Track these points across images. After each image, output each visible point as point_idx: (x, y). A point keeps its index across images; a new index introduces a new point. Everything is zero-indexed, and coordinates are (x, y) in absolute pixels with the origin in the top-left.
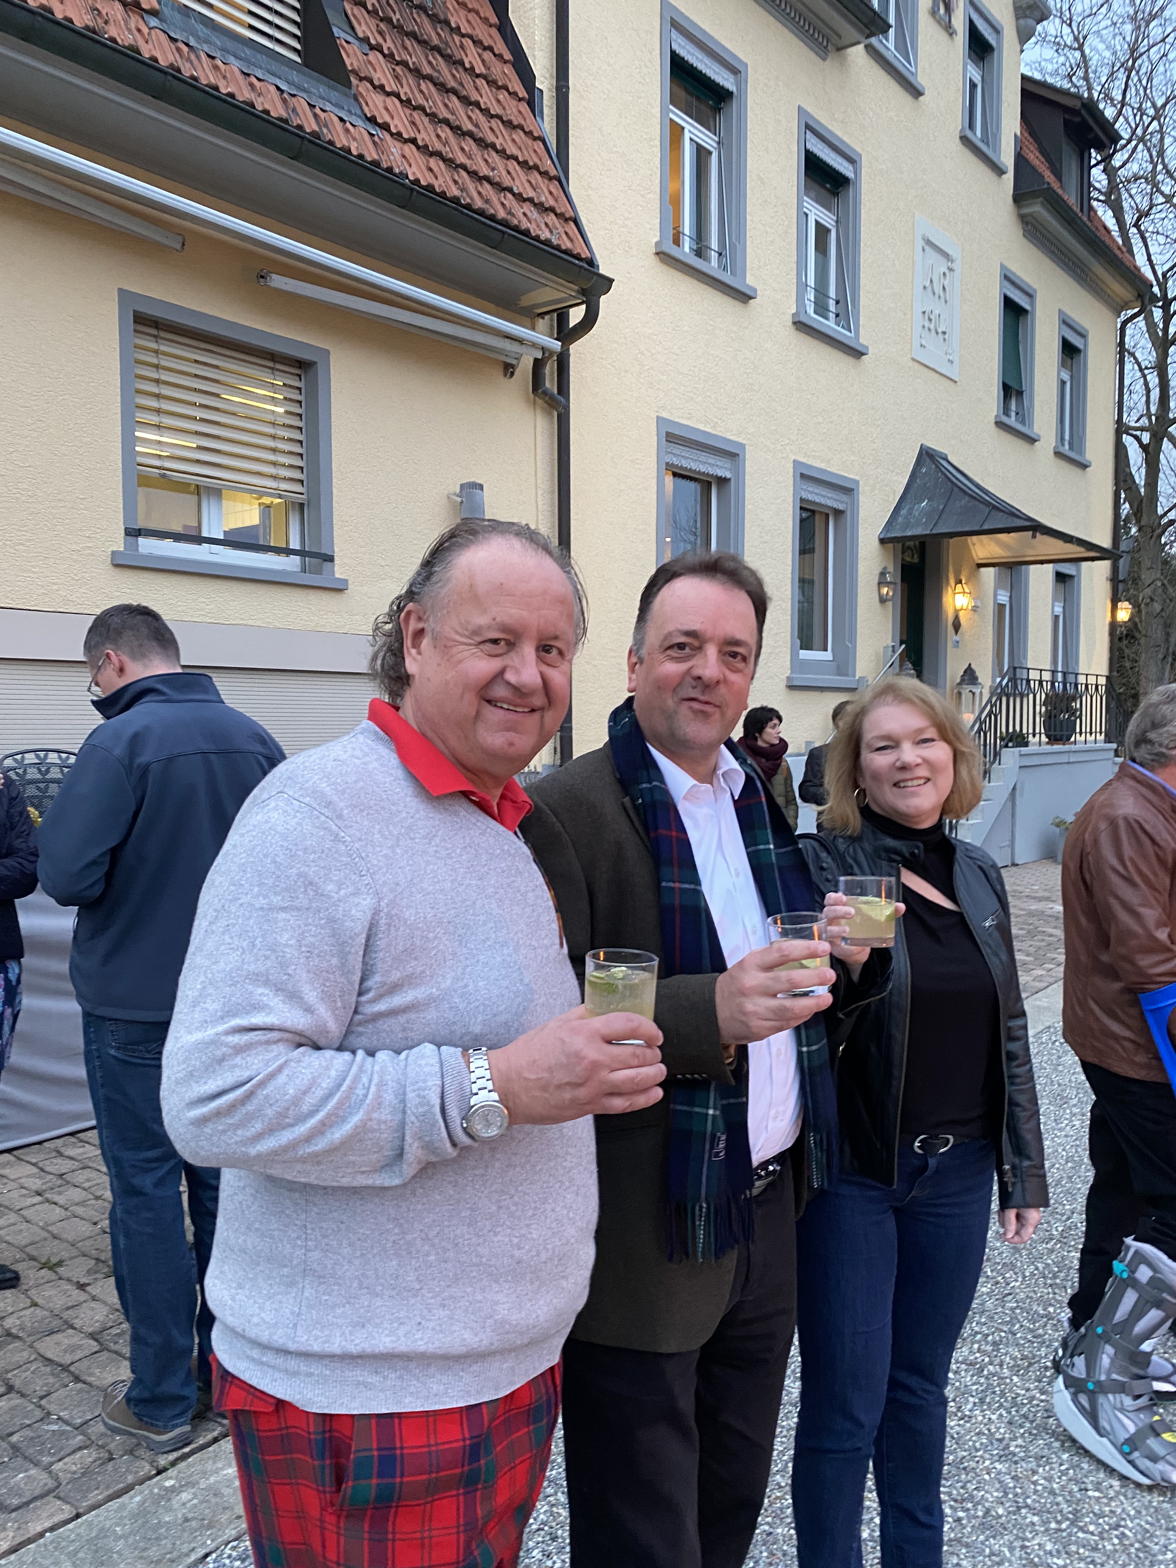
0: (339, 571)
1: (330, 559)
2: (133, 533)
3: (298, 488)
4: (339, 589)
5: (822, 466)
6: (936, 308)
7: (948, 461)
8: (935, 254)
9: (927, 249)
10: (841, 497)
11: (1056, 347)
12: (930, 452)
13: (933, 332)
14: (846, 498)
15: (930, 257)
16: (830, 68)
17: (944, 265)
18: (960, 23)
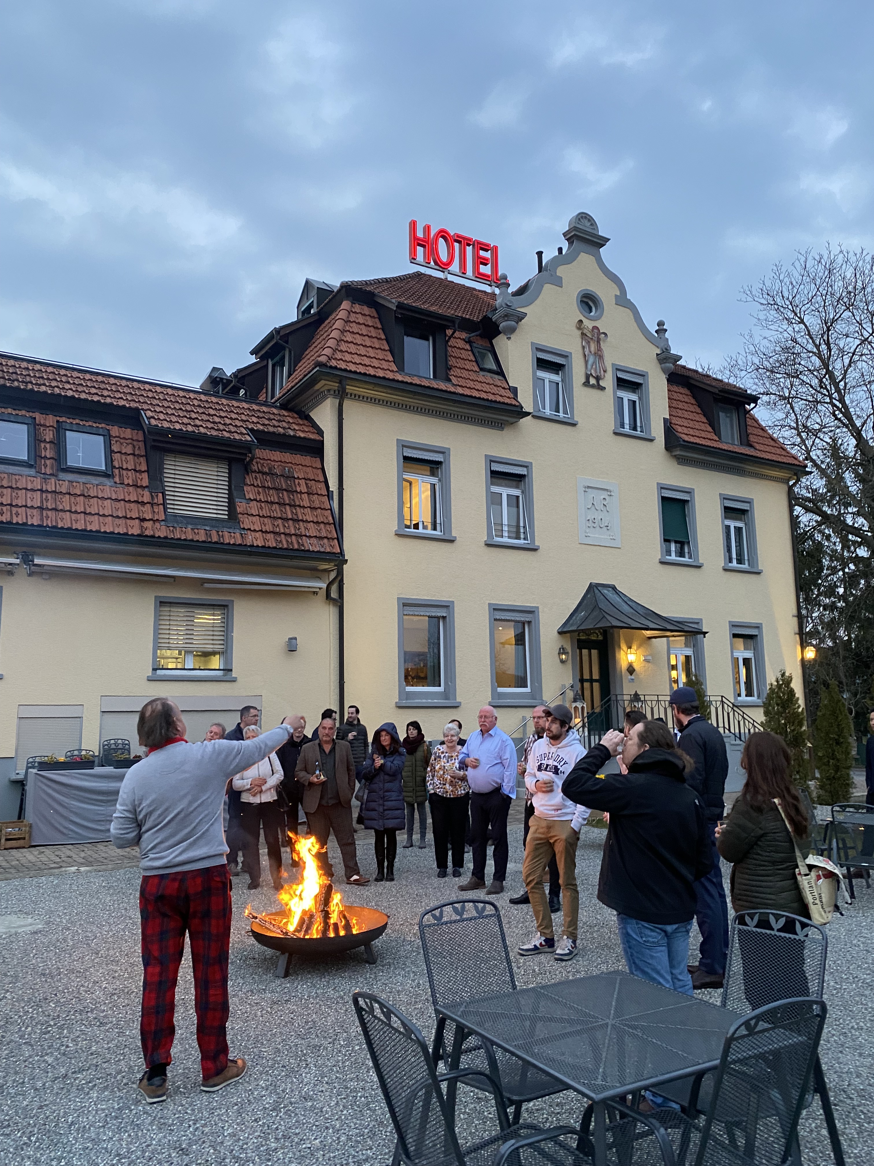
0: (234, 675)
1: (231, 670)
2: (154, 670)
3: (222, 647)
4: (234, 680)
5: (510, 603)
6: (598, 516)
7: (614, 588)
8: (596, 491)
9: (590, 490)
10: (527, 615)
11: (719, 512)
12: (598, 585)
13: (598, 528)
14: (530, 615)
15: (592, 493)
16: (507, 433)
17: (604, 495)
18: (608, 382)
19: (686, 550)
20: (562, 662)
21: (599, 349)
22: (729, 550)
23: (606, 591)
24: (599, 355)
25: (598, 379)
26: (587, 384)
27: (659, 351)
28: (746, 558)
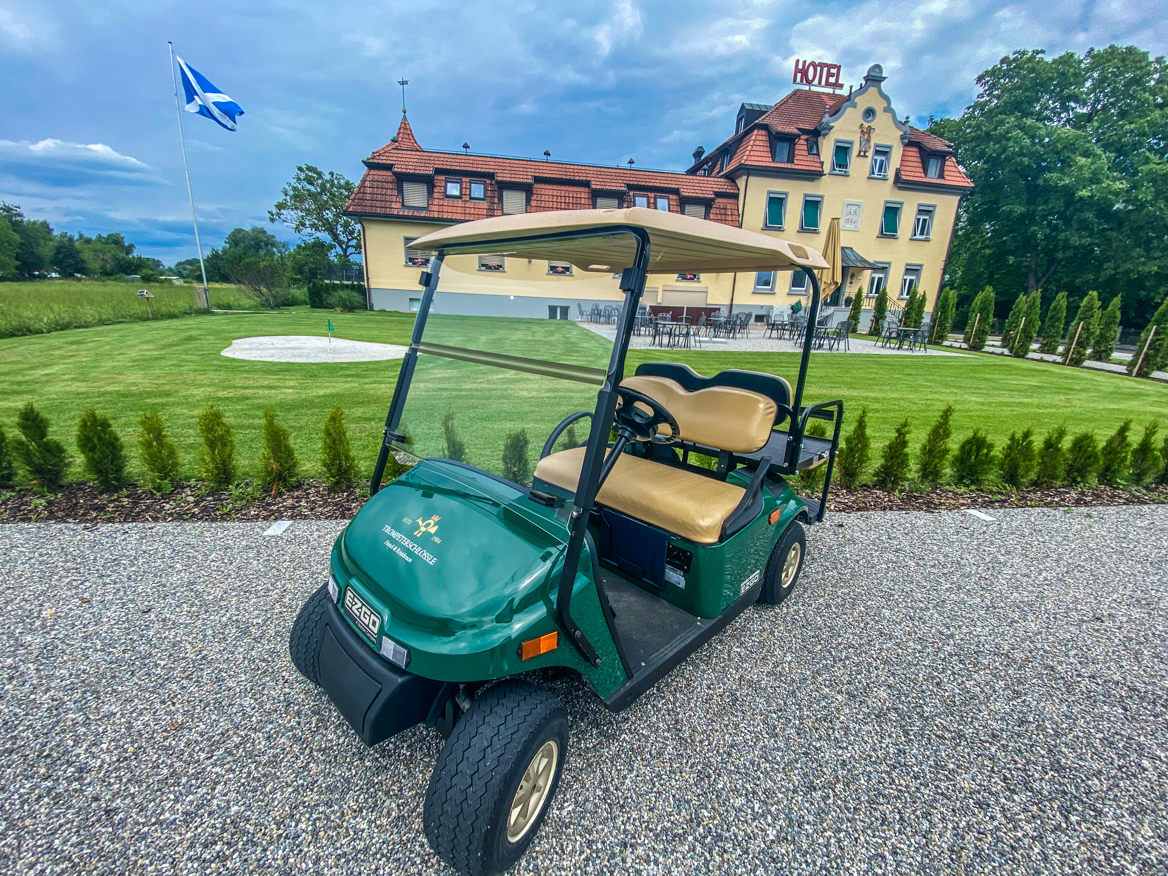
6: (851, 217)
7: (851, 249)
8: (853, 206)
11: (915, 212)
13: (850, 222)
15: (850, 207)
16: (815, 182)
17: (856, 207)
18: (870, 153)
21: (869, 137)
24: (868, 140)
25: (865, 152)
26: (859, 155)
27: (902, 133)
28: (925, 233)
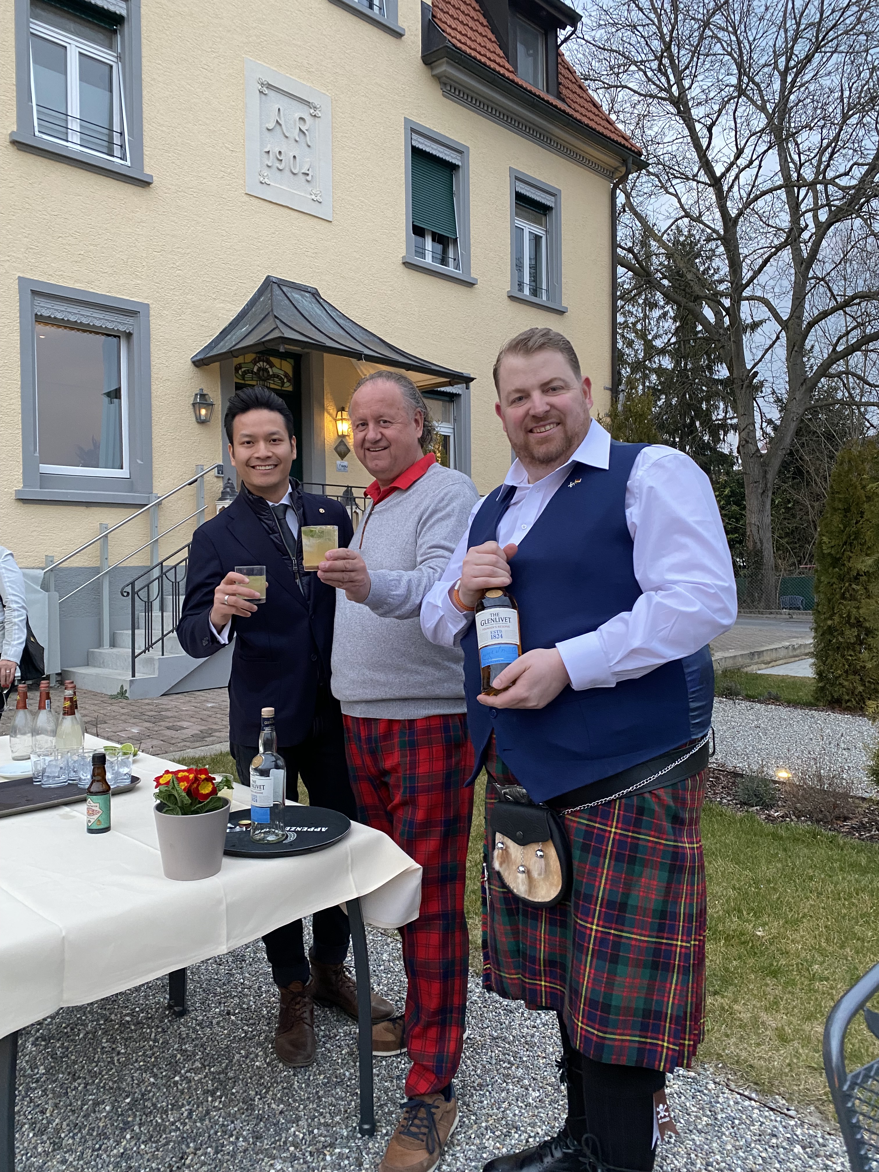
5: (77, 286)
6: (289, 150)
7: (315, 294)
8: (286, 100)
9: (272, 94)
10: (121, 318)
11: (507, 201)
12: (281, 283)
13: (287, 172)
14: (130, 320)
15: (276, 101)
17: (304, 112)
19: (451, 254)
20: (202, 422)
22: (519, 266)
23: (297, 296)
28: (544, 286)
